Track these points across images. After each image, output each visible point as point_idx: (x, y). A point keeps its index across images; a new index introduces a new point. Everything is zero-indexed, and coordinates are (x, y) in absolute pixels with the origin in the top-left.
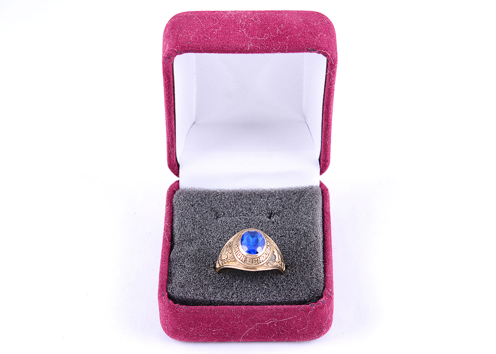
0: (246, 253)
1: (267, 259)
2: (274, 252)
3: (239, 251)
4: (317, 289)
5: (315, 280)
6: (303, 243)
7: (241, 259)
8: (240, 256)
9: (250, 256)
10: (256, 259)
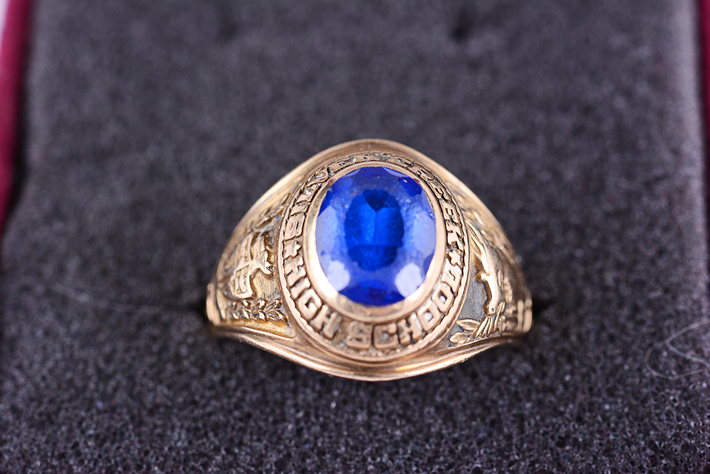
0: (344, 300)
1: (447, 320)
2: (479, 266)
3: (306, 283)
4: (686, 447)
5: (674, 394)
6: (617, 184)
7: (318, 322)
8: (313, 308)
9: (362, 314)
10: (392, 328)
